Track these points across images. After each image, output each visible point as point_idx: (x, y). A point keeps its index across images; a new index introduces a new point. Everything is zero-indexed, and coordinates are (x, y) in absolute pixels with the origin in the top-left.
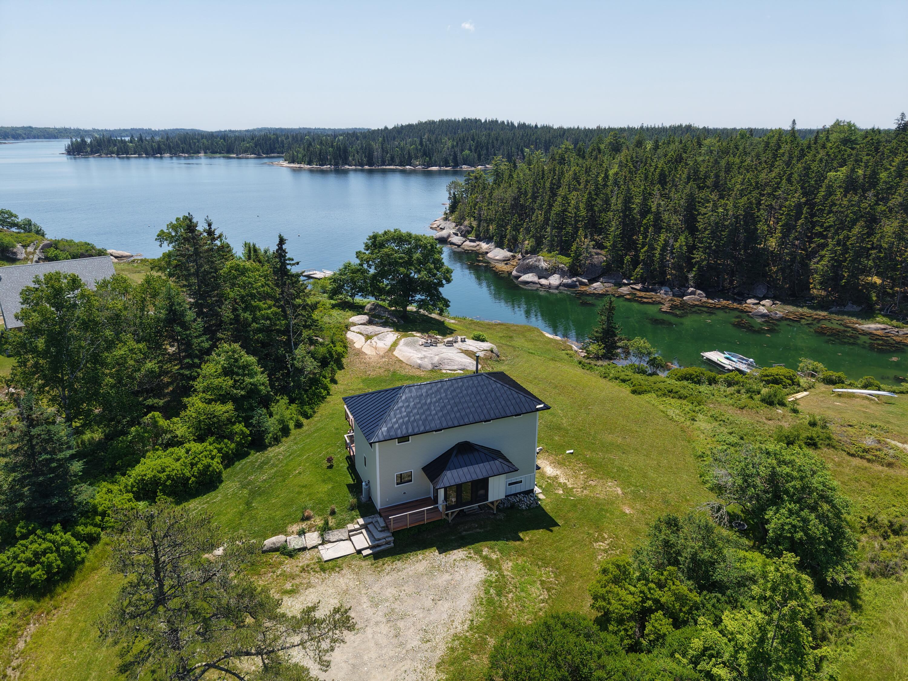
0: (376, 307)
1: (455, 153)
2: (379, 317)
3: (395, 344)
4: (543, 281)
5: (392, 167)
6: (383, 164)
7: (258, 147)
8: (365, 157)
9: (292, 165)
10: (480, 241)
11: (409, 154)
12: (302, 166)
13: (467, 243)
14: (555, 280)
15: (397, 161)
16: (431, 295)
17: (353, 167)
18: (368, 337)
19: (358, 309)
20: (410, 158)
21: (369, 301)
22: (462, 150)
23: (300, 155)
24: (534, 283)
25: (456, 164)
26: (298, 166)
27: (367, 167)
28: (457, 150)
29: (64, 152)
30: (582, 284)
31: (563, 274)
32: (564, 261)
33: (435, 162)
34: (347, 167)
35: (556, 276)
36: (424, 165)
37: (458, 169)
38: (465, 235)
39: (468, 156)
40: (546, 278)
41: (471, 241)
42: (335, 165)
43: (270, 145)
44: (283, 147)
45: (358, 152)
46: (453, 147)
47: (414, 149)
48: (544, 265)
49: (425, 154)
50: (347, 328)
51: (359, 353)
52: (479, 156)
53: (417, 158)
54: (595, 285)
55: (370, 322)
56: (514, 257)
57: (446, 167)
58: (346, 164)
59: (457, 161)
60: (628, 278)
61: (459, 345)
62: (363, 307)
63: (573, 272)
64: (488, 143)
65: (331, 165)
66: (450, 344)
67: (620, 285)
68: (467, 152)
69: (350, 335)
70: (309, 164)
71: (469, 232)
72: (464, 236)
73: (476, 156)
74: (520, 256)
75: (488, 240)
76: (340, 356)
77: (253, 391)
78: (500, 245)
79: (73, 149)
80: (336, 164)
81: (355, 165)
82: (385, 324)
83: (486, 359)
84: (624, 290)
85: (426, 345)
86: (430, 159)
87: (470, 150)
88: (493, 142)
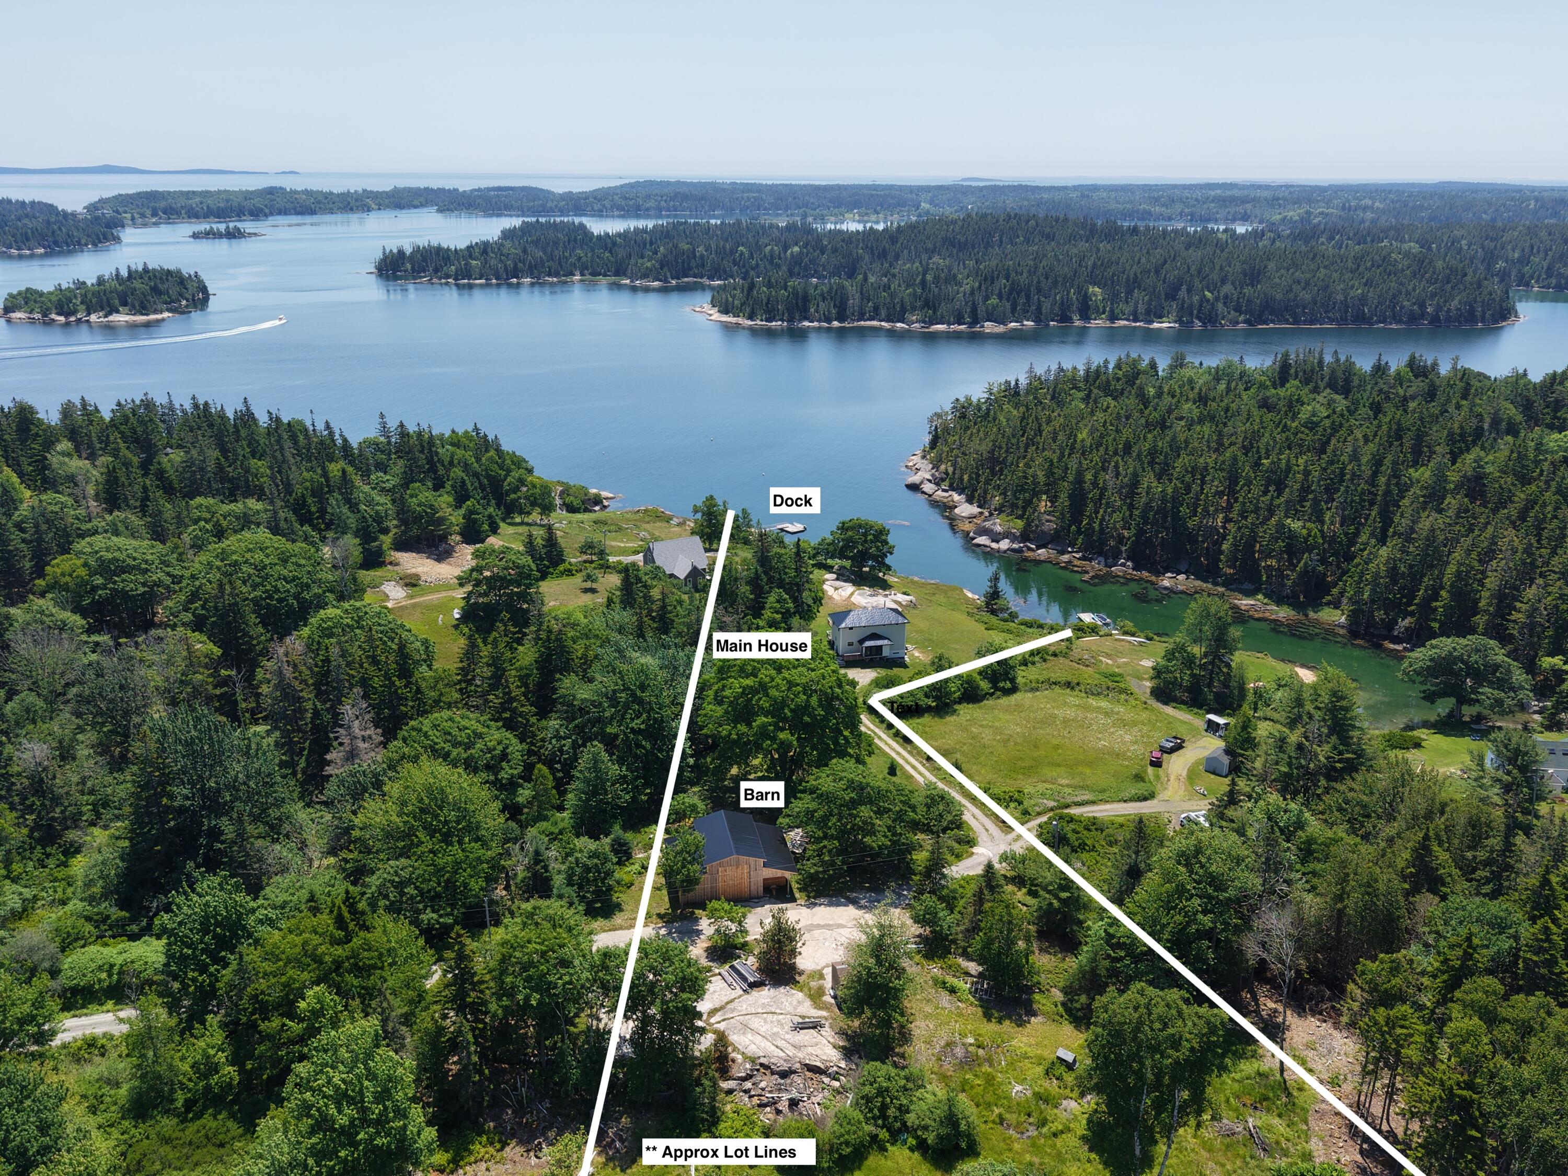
0: (842, 568)
1: (974, 303)
2: (843, 575)
3: (852, 594)
4: (994, 545)
5: (875, 323)
6: (862, 317)
7: (666, 269)
8: (835, 306)
9: (725, 318)
10: (953, 490)
11: (902, 304)
12: (740, 320)
13: (939, 493)
14: (1004, 545)
15: (883, 313)
16: (878, 562)
17: (816, 324)
18: (836, 589)
19: (829, 569)
20: (904, 310)
21: (836, 563)
22: (987, 298)
23: (737, 302)
24: (985, 546)
25: (975, 321)
26: (734, 320)
27: (836, 324)
28: (979, 298)
29: (374, 270)
30: (1030, 549)
31: (1014, 538)
32: (1018, 525)
33: (943, 317)
34: (806, 324)
35: (1007, 541)
36: (924, 322)
37: (977, 329)
38: (937, 482)
39: (995, 307)
40: (997, 542)
41: (944, 490)
42: (788, 321)
43: (683, 263)
44: (703, 266)
45: (824, 299)
46: (972, 293)
47: (910, 295)
48: (998, 529)
49: (927, 304)
50: (824, 582)
51: (831, 598)
52: (1014, 309)
53: (914, 309)
54: (1039, 551)
55: (837, 579)
56: (981, 513)
57: (959, 324)
58: (806, 318)
59: (976, 315)
60: (1073, 547)
61: (893, 597)
62: (832, 567)
63: (1024, 537)
64: (1029, 286)
65: (783, 321)
66: (886, 596)
67: (1063, 552)
68: (994, 301)
69: (825, 587)
70: (751, 318)
71: (943, 480)
72: (937, 484)
73: (1008, 306)
74: (987, 514)
75: (960, 491)
76: (821, 599)
77: (788, 610)
78: (970, 500)
79: (386, 265)
80: (791, 320)
81: (819, 321)
82: (845, 581)
83: (907, 606)
84: (1066, 558)
85: (871, 595)
86: (934, 312)
87: (1000, 297)
88: (1039, 282)
